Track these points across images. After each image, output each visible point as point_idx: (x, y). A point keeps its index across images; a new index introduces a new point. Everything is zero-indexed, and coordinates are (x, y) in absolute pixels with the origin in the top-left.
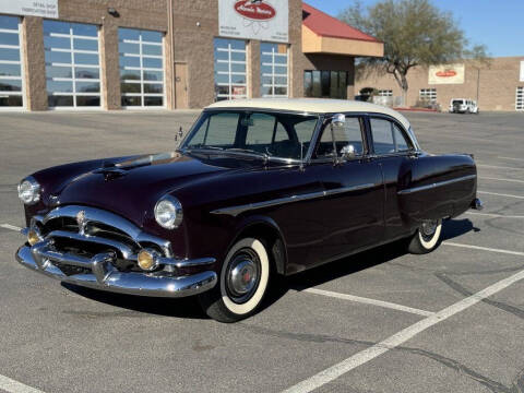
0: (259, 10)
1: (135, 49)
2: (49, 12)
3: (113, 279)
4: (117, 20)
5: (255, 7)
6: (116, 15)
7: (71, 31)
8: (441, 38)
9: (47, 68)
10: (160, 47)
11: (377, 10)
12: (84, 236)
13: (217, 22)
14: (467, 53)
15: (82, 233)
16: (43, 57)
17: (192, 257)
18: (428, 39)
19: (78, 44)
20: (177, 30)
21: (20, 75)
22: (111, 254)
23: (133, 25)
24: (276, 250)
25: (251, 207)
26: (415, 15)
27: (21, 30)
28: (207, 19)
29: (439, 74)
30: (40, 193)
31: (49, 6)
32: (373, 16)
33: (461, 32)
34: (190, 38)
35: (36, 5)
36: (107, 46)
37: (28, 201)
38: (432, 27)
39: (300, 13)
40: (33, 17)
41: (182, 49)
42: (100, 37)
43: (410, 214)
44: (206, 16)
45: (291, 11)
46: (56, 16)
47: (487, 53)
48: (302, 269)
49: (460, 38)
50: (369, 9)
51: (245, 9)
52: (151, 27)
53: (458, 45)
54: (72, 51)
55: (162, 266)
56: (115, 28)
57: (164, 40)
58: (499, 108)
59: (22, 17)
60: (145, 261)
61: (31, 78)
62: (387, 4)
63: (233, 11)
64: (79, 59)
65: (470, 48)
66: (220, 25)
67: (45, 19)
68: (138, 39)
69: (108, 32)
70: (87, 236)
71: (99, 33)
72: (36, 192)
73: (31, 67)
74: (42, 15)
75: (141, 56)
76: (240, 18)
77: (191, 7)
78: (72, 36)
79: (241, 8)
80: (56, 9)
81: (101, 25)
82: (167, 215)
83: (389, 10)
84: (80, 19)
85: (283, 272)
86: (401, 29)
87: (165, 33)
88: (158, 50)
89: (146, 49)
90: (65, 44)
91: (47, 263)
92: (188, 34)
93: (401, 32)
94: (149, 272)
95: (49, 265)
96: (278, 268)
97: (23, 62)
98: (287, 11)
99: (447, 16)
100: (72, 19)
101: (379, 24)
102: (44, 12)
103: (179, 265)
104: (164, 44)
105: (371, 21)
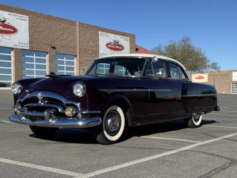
0: (117, 47)
1: (62, 63)
2: (25, 47)
3: (54, 122)
4: (55, 50)
5: (115, 45)
6: (54, 48)
7: (35, 55)
8: (197, 60)
9: (23, 70)
10: (73, 62)
11: (168, 47)
12: (41, 104)
13: (98, 51)
14: (209, 66)
15: (40, 102)
16: (22, 65)
17: (90, 110)
18: (191, 60)
19: (37, 60)
20: (81, 55)
21: (11, 73)
22: (53, 110)
23: (62, 53)
24: (128, 114)
25: (117, 90)
26: (185, 50)
27: (12, 54)
28: (94, 50)
29: (196, 78)
30: (21, 89)
31: (25, 44)
32: (167, 50)
33: (206, 57)
34: (87, 58)
35: (19, 43)
36: (50, 61)
37: (16, 93)
38: (193, 55)
39: (135, 48)
40: (18, 49)
41: (83, 63)
42: (47, 58)
43: (188, 109)
44: (94, 49)
45: (131, 47)
46: (28, 48)
47: (217, 66)
48: (139, 124)
49: (205, 60)
50: (165, 47)
51: (111, 46)
52: (70, 54)
53: (205, 63)
54: (35, 63)
55: (76, 114)
56: (54, 53)
57: (75, 59)
58: (224, 93)
59: (13, 49)
60: (69, 112)
61: (16, 75)
62: (172, 45)
63: (105, 47)
64: (38, 67)
65: (210, 64)
66: (100, 53)
67: (23, 49)
68: (64, 58)
69: (51, 55)
70: (42, 104)
71: (47, 56)
72: (19, 88)
73: (16, 70)
74: (21, 48)
75: (65, 66)
76: (109, 50)
77: (87, 45)
78: (35, 57)
79: (109, 46)
80: (28, 45)
81: (47, 53)
82: (79, 90)
83: (174, 48)
84: (38, 50)
85: (131, 125)
86: (179, 55)
87: (76, 56)
88: (72, 63)
89: (67, 63)
90: (32, 60)
91: (23, 118)
92: (86, 57)
93: (179, 57)
94: (70, 117)
95: (24, 119)
96: (129, 123)
97: (13, 68)
98: (129, 48)
99: (199, 50)
100: (35, 49)
101: (170, 53)
102: (23, 46)
103: (84, 113)
104: (75, 61)
105: (166, 52)
